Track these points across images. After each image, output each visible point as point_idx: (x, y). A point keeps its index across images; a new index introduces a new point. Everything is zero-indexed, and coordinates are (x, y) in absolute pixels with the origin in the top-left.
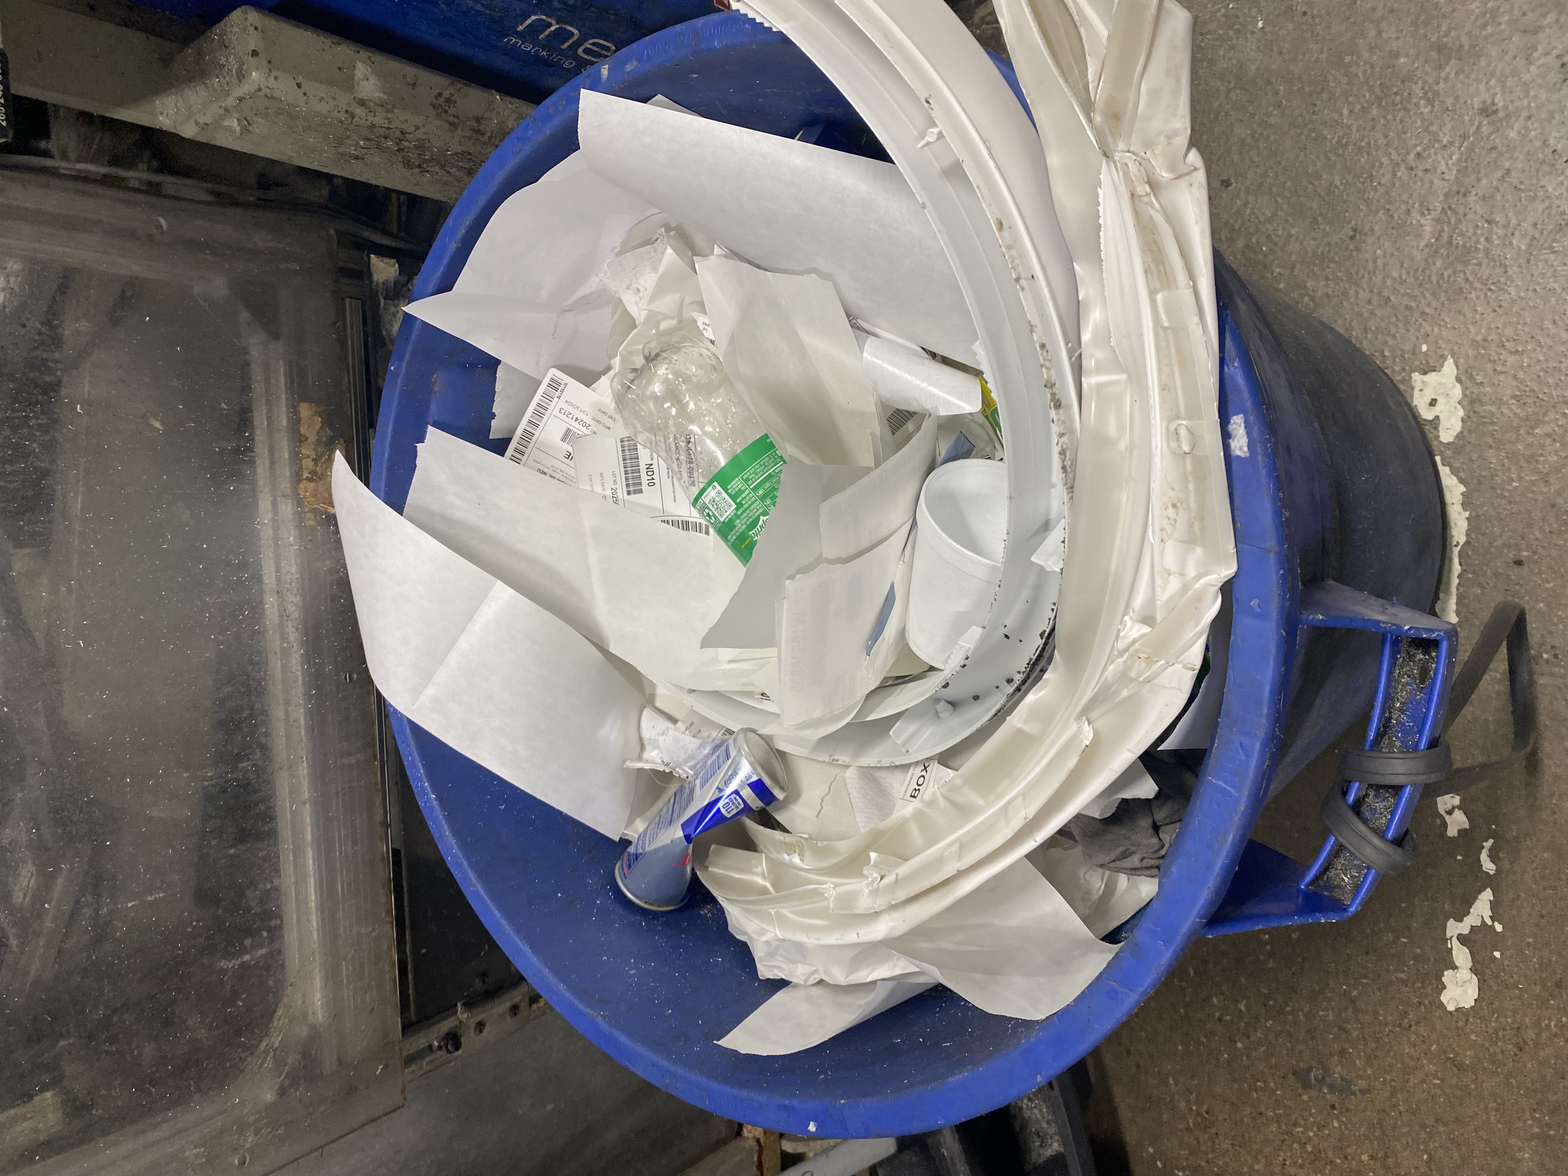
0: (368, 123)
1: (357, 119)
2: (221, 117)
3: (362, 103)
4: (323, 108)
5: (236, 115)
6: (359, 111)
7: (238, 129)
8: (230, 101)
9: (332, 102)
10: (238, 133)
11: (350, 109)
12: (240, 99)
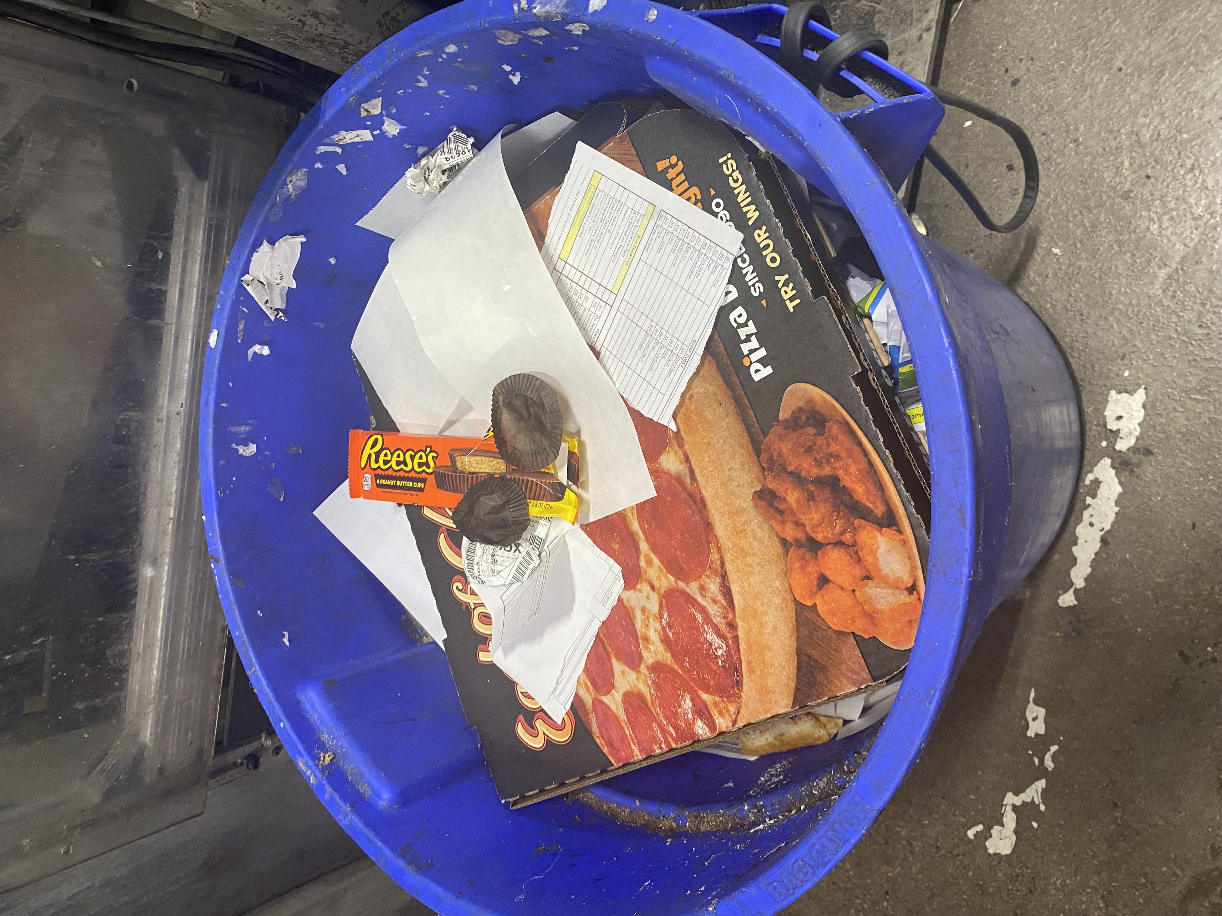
0: (318, 31)
1: (307, 27)
3: (315, 14)
6: (311, 21)
9: (288, 11)
11: (303, 18)
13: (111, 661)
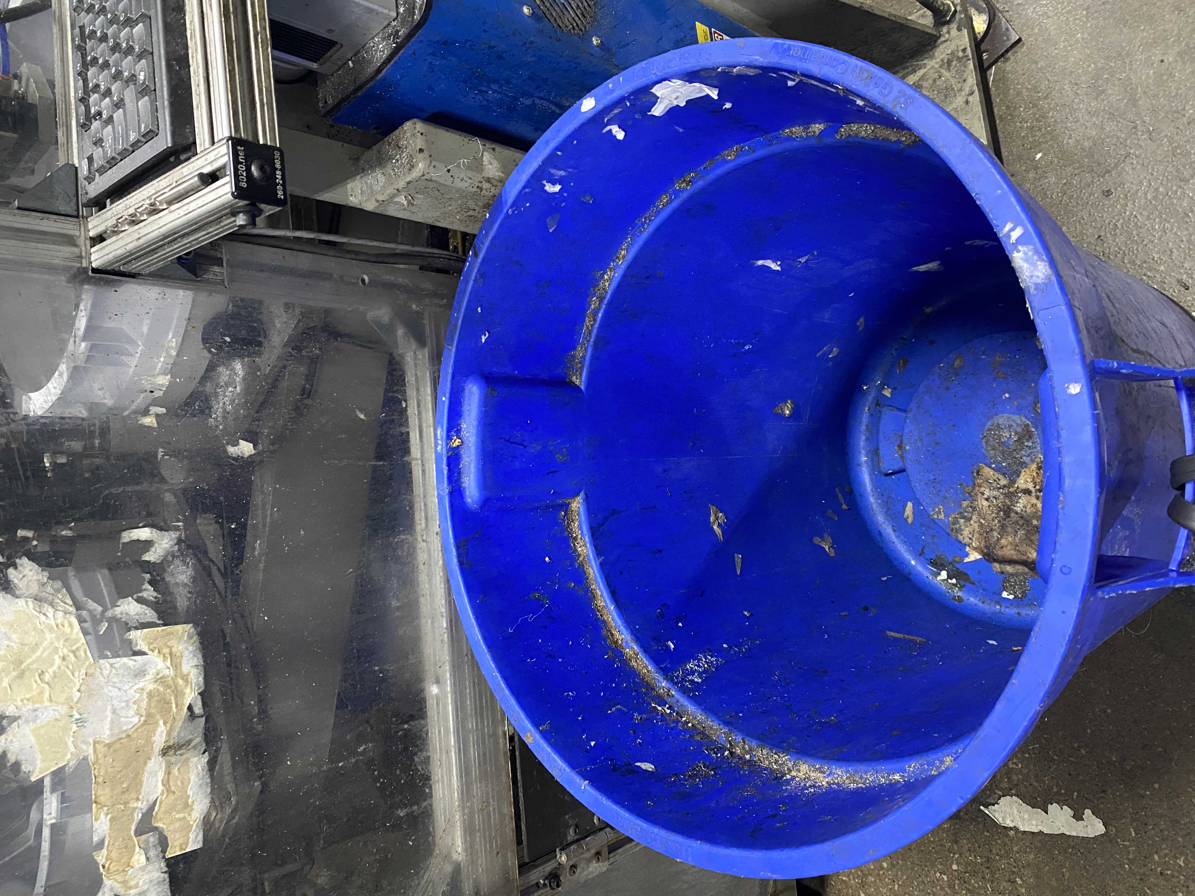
0: (491, 194)
1: (484, 191)
2: (394, 196)
3: (488, 180)
4: (463, 185)
5: (405, 194)
6: (486, 185)
7: (405, 203)
8: (401, 184)
9: (469, 181)
10: (406, 206)
11: (480, 185)
12: (409, 183)
13: (420, 768)
